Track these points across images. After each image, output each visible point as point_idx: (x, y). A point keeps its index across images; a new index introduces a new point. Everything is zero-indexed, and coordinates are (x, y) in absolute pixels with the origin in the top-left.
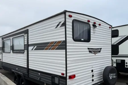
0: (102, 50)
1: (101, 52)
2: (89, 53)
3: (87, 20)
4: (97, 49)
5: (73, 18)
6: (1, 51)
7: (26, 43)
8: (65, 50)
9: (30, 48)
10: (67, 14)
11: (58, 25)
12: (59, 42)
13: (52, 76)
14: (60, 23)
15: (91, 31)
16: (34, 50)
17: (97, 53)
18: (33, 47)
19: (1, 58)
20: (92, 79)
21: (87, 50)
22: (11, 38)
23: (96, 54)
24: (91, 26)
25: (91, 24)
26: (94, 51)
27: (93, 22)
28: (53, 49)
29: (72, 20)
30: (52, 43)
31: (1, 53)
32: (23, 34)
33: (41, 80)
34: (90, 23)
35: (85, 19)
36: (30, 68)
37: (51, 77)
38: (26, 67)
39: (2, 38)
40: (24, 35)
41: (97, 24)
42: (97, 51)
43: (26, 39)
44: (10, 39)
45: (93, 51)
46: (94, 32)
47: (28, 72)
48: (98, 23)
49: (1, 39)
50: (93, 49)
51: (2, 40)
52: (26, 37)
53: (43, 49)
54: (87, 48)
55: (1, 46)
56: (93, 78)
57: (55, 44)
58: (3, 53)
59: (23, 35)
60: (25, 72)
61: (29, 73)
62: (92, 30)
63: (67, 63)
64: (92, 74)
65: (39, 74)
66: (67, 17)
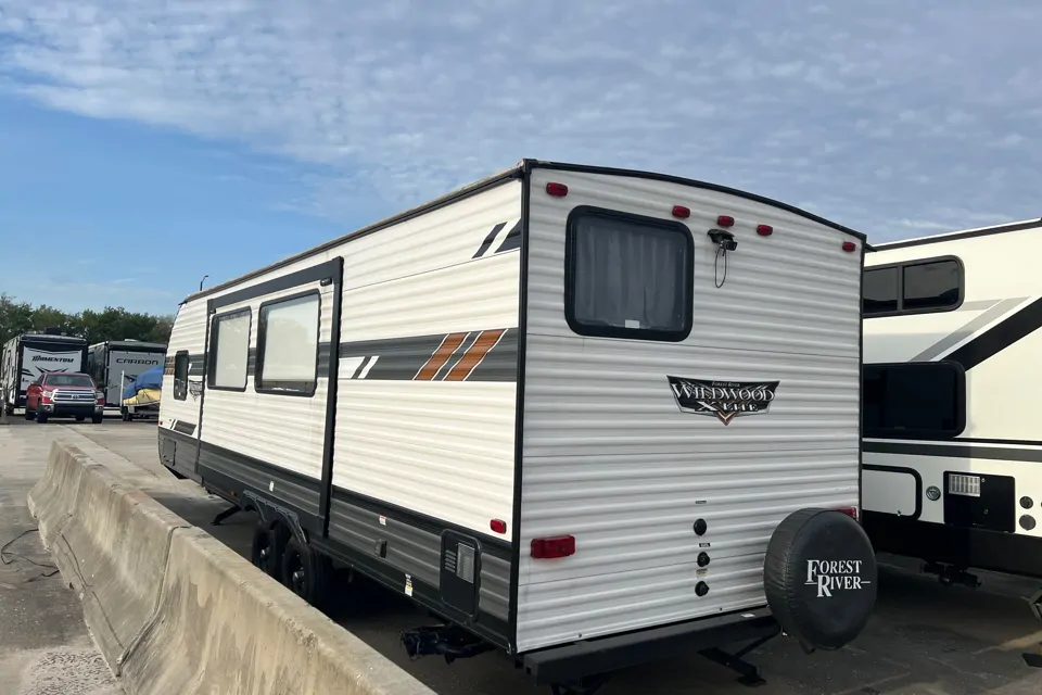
0: (778, 394)
1: (772, 407)
2: (675, 406)
3: (669, 206)
4: (743, 385)
5: (571, 203)
6: (200, 378)
7: (327, 337)
8: (514, 385)
9: (347, 366)
10: (540, 179)
11: (488, 241)
12: (489, 336)
13: (444, 538)
14: (499, 228)
15: (698, 272)
16: (366, 378)
17: (737, 414)
18: (362, 359)
19: (197, 423)
20: (695, 579)
21: (667, 390)
22: (255, 303)
23: (734, 422)
24: (701, 241)
25: (699, 228)
26: (718, 402)
27: (715, 215)
28: (458, 375)
29: (568, 213)
30: (455, 339)
31: (200, 388)
32: (316, 285)
33: (388, 560)
34: (690, 224)
35: (655, 202)
36: (336, 481)
37: (439, 538)
38: (318, 475)
39: (210, 303)
40: (321, 289)
41: (743, 226)
42: (739, 402)
43: (328, 315)
44: (248, 309)
45: (707, 401)
46: (720, 276)
47: (326, 507)
48: (755, 223)
49: (206, 306)
50: (708, 383)
51: (208, 315)
52: (329, 304)
53: (407, 375)
54: (663, 376)
55: (203, 352)
56: (706, 578)
57: (466, 345)
58: (206, 390)
59: (316, 292)
60: (311, 503)
61: (334, 512)
62: (707, 265)
63: (525, 461)
64: (694, 546)
65: (383, 520)
66: (538, 195)
